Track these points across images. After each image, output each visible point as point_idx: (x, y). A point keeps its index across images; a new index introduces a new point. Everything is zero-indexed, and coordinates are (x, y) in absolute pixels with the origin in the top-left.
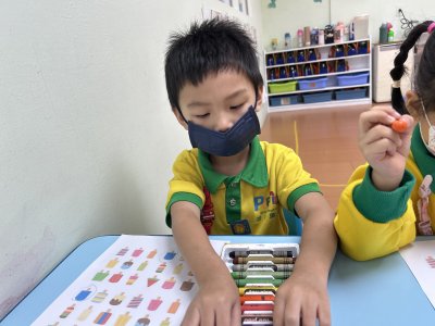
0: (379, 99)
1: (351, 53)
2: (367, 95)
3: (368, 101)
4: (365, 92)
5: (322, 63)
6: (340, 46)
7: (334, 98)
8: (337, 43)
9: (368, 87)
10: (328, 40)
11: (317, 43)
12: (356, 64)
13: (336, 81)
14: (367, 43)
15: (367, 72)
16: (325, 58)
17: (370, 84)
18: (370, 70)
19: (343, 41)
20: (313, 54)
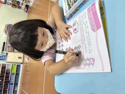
2: (20, 65)
7: (18, 74)
9: (17, 65)
18: (12, 64)
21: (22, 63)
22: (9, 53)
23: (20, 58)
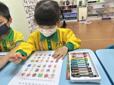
0: (79, 20)
1: (73, 8)
2: (76, 19)
3: (76, 20)
4: (76, 18)
5: (66, 10)
6: (70, 6)
7: (69, 19)
8: (69, 5)
10: (67, 4)
11: (65, 5)
12: (74, 11)
13: (69, 15)
14: (76, 5)
15: (76, 13)
16: (67, 9)
17: (77, 16)
18: (77, 12)
19: (71, 5)
20: (63, 8)
21: (78, 20)
22: (87, 8)
23: (83, 17)
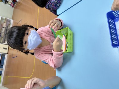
2: (5, 55)
9: (2, 54)
23: (5, 48)
